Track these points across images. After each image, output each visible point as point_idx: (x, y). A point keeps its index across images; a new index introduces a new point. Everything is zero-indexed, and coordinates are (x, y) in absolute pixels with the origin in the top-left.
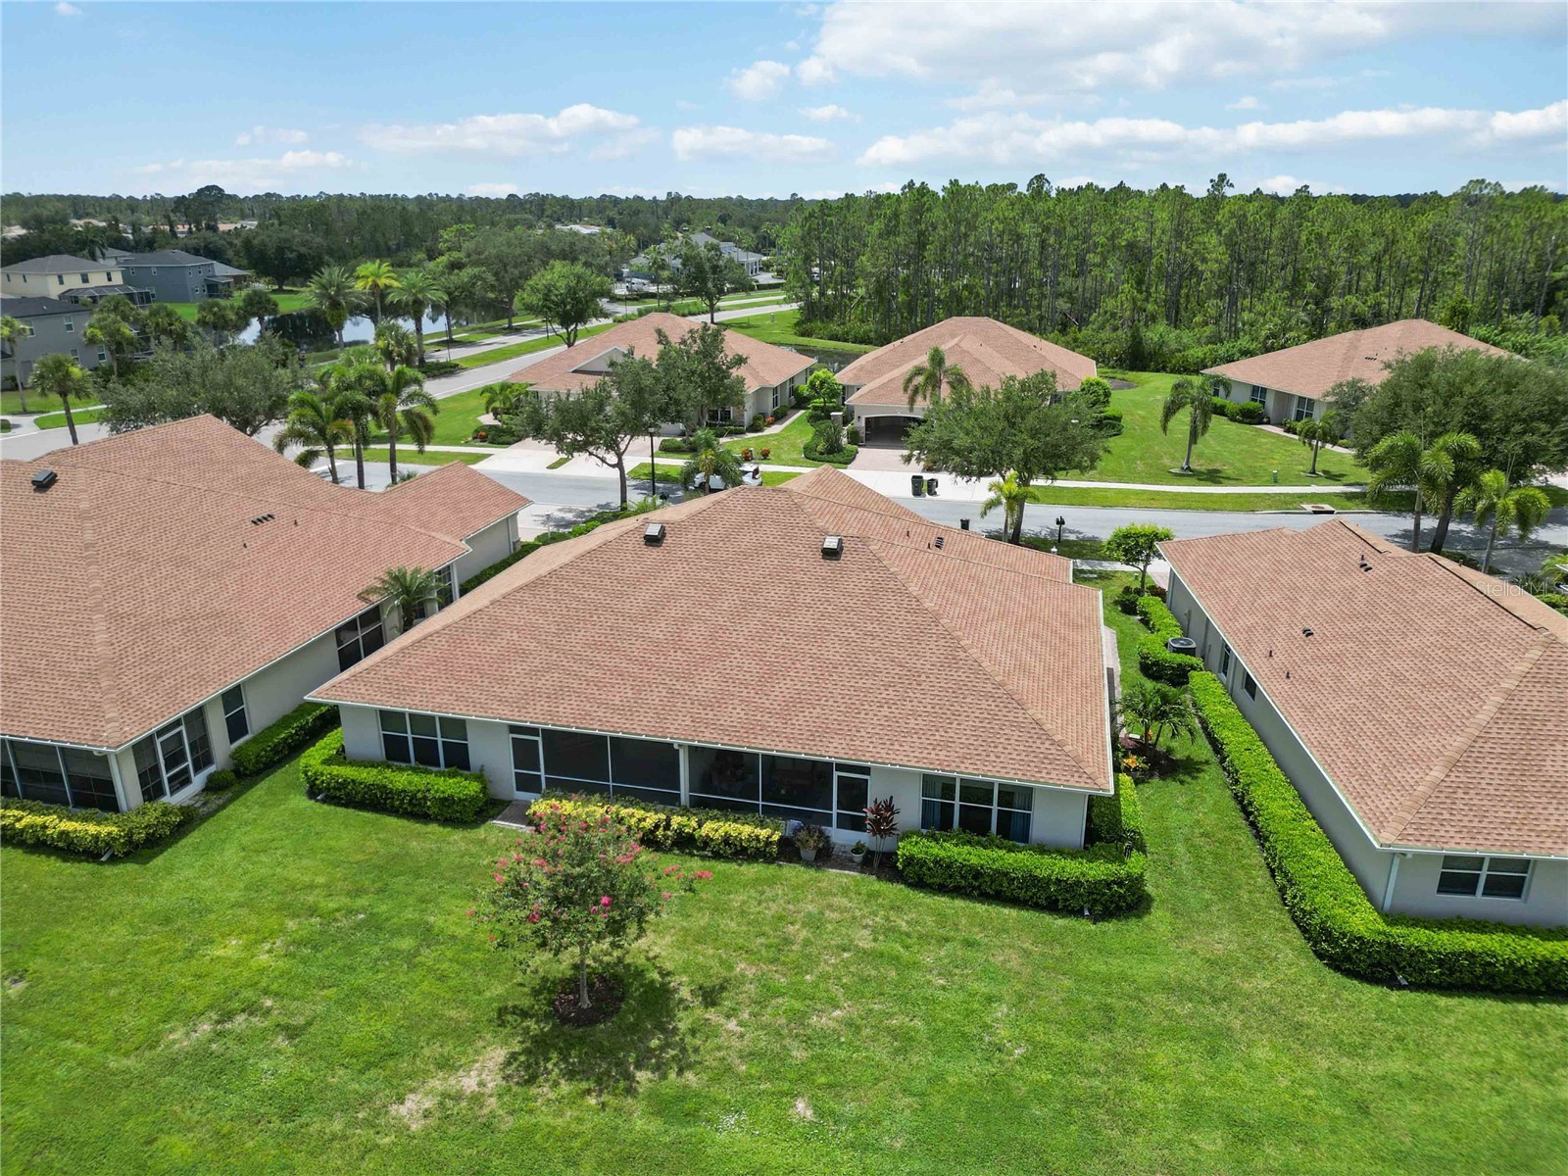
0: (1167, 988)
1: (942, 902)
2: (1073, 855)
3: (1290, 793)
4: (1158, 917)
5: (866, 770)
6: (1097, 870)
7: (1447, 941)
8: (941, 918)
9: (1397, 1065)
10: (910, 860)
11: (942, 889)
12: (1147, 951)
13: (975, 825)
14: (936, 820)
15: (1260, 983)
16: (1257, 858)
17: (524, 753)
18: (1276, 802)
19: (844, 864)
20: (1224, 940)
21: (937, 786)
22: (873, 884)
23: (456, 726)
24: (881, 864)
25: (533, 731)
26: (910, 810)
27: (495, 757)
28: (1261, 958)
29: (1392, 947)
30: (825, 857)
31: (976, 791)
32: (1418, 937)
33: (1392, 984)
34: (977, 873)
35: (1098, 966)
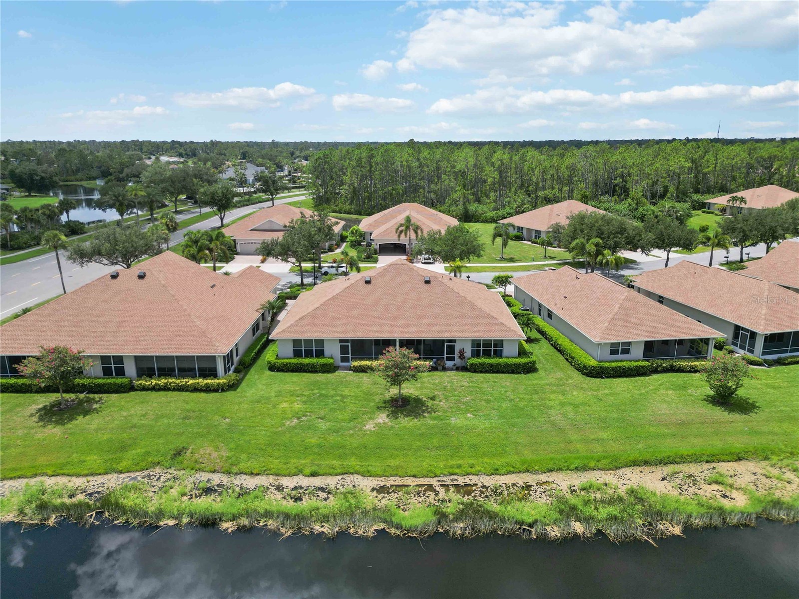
0: (548, 385)
2: (517, 358)
3: (568, 340)
4: (541, 373)
5: (454, 341)
6: (524, 360)
7: (613, 365)
9: (607, 391)
10: (472, 365)
11: (483, 372)
12: (541, 378)
13: (487, 354)
14: (476, 354)
15: (570, 381)
16: (561, 358)
17: (344, 350)
18: (564, 342)
19: (452, 370)
20: (559, 374)
21: (476, 343)
22: (462, 373)
23: (320, 342)
24: (464, 369)
25: (347, 341)
26: (468, 353)
27: (333, 352)
28: (569, 377)
29: (601, 367)
30: (445, 369)
31: (487, 343)
32: (607, 365)
33: (602, 377)
34: (491, 365)
35: (530, 383)
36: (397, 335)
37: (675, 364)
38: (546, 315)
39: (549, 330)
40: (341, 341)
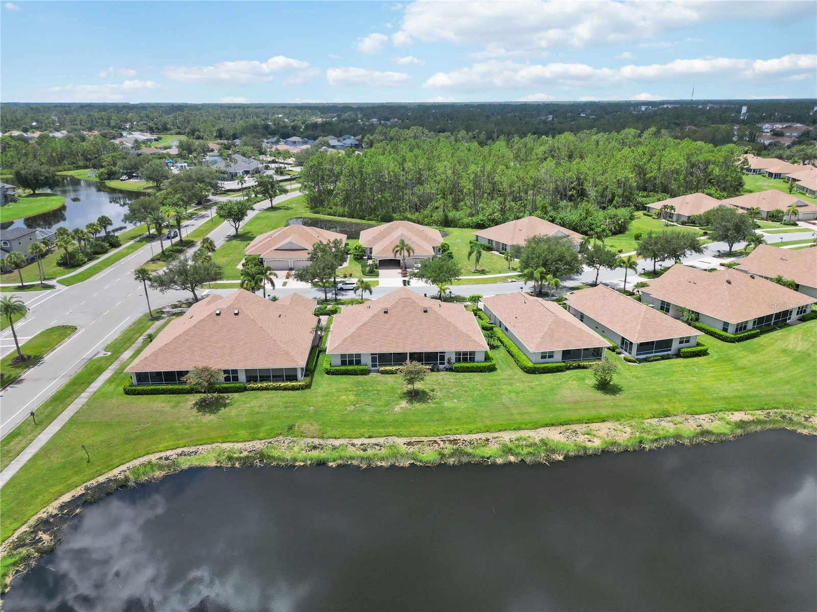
0: (502, 379)
1: (463, 374)
2: (483, 362)
3: (517, 348)
4: (499, 371)
5: (445, 353)
6: (488, 364)
7: (542, 366)
8: (463, 376)
10: (456, 368)
11: (462, 372)
12: (498, 376)
13: (465, 360)
14: (458, 360)
16: (512, 360)
17: (374, 360)
18: (515, 350)
19: (443, 371)
20: (510, 372)
21: (458, 354)
22: (449, 373)
23: (359, 355)
24: (450, 370)
25: (376, 354)
26: (453, 360)
27: (367, 361)
28: (516, 374)
29: (535, 367)
30: (438, 370)
31: (465, 354)
32: (539, 366)
33: (535, 374)
34: (468, 368)
35: (491, 378)
36: (408, 350)
37: (581, 364)
38: (504, 329)
39: (506, 340)
40: (372, 354)
